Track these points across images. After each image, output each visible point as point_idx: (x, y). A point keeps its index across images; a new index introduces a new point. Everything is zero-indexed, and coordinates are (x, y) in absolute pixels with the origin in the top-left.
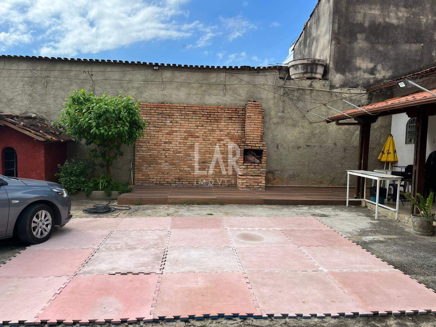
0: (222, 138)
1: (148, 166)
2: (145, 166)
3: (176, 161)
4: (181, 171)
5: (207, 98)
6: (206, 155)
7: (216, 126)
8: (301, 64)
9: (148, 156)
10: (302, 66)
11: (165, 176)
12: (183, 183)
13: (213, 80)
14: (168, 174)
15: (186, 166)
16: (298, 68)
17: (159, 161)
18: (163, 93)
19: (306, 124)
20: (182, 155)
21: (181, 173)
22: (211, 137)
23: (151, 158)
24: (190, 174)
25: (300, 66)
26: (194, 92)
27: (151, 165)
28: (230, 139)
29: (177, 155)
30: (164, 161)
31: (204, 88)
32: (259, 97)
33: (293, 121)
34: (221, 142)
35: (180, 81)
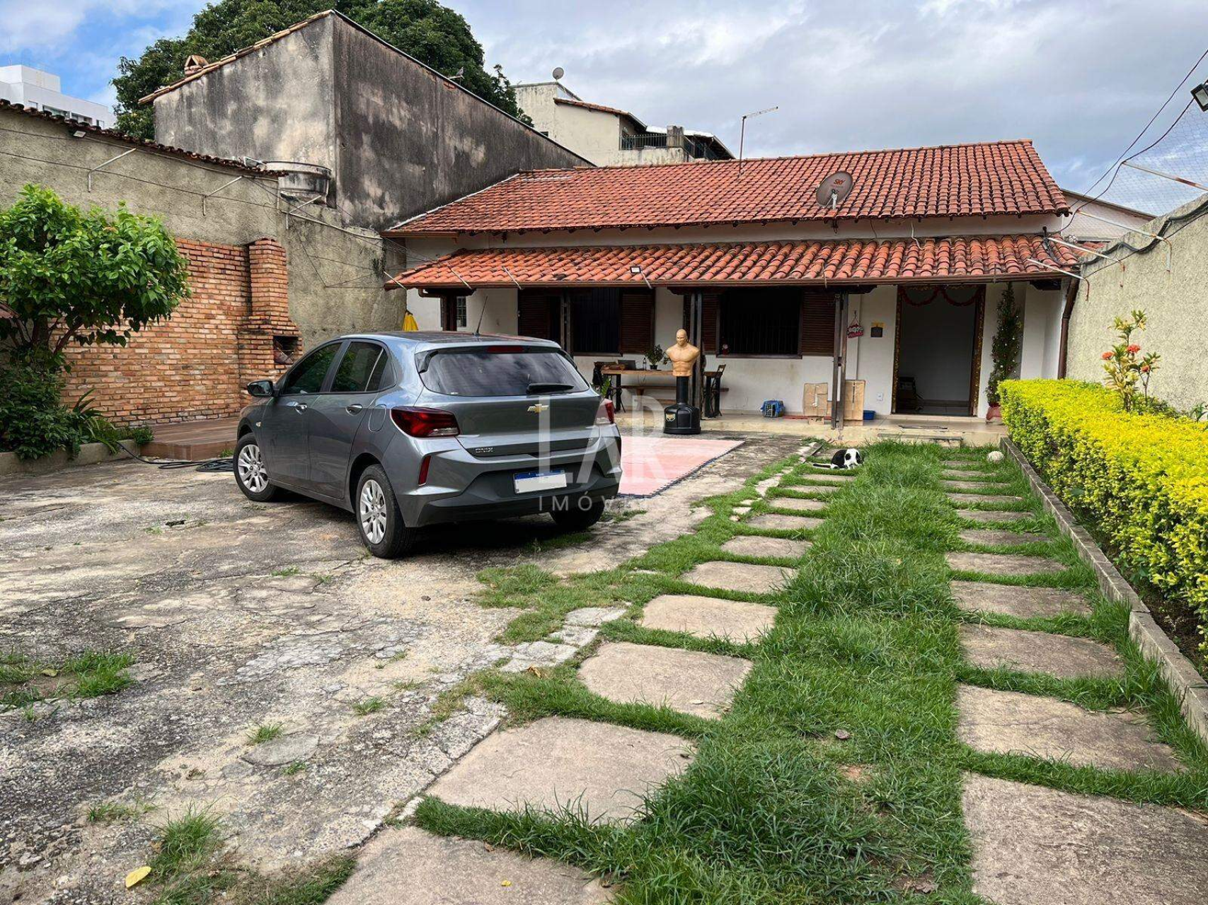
0: (214, 312)
1: (80, 381)
2: (73, 381)
3: (137, 367)
4: (146, 389)
5: (175, 219)
6: (189, 351)
7: (200, 285)
8: (305, 173)
9: (79, 357)
10: (306, 177)
11: (117, 403)
12: (153, 417)
13: (183, 182)
14: (121, 398)
15: (155, 378)
16: (298, 179)
17: (103, 368)
18: (91, 197)
19: (319, 289)
20: (146, 351)
21: (146, 395)
22: (194, 311)
23: (85, 362)
24: (164, 396)
25: (301, 176)
26: (151, 203)
27: (88, 380)
28: (225, 314)
29: (137, 351)
30: (111, 368)
31: (169, 196)
32: (255, 229)
33: (304, 282)
34: (212, 321)
35: (123, 173)
